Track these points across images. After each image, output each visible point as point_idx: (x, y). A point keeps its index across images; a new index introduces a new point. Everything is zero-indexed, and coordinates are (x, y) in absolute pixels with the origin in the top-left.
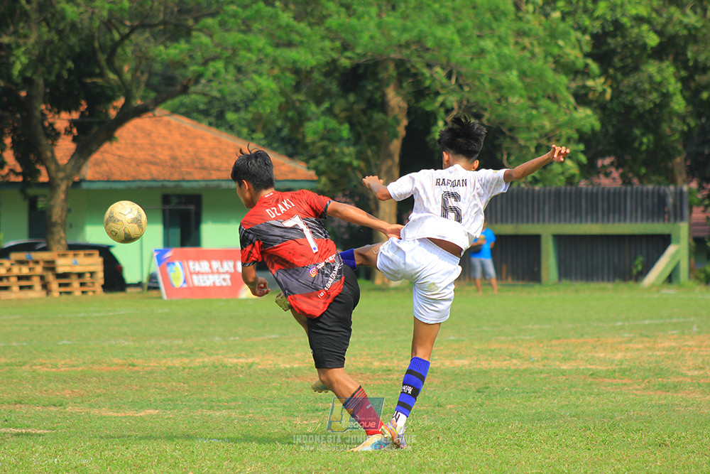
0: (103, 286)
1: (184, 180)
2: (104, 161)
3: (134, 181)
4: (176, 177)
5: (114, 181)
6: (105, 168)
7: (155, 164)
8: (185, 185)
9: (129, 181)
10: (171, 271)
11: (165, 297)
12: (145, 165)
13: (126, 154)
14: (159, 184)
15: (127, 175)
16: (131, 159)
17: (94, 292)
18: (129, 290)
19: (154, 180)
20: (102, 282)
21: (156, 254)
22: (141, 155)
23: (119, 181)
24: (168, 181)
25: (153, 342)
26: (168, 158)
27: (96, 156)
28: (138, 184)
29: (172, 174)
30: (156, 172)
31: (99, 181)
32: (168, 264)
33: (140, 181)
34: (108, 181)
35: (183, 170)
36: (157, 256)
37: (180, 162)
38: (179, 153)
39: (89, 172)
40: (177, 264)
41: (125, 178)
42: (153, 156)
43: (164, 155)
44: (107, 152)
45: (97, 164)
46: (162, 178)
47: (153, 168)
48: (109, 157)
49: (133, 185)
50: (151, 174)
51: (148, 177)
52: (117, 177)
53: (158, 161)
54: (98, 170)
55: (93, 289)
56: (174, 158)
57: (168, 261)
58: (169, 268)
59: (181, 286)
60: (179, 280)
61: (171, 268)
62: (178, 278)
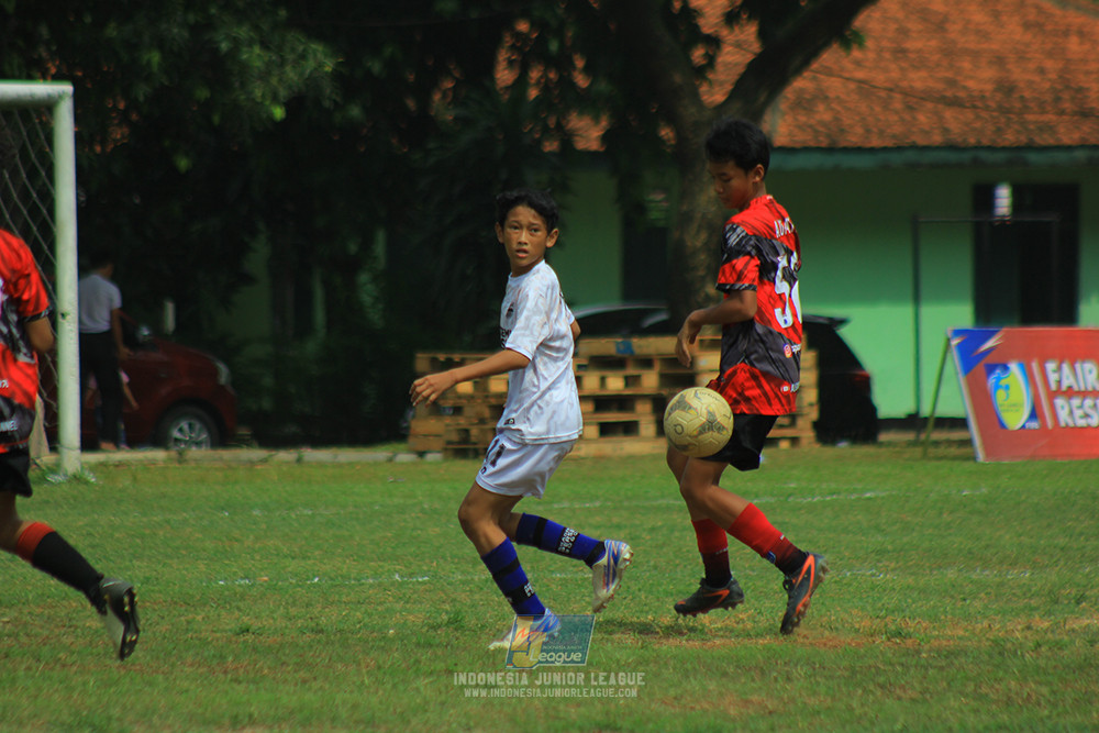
0: (816, 425)
1: (1030, 147)
2: (821, 96)
3: (899, 149)
4: (1010, 138)
5: (846, 150)
6: (823, 114)
7: (954, 103)
8: (1033, 157)
9: (885, 149)
10: (997, 387)
11: (981, 455)
12: (929, 105)
13: (880, 78)
14: (966, 157)
15: (881, 133)
16: (891, 90)
17: (794, 441)
18: (884, 437)
19: (952, 147)
20: (814, 415)
21: (955, 342)
22: (918, 80)
23: (859, 150)
24: (990, 148)
25: (951, 574)
26: (989, 87)
27: (801, 84)
28: (911, 156)
29: (999, 130)
30: (956, 124)
31: (806, 149)
33: (914, 147)
34: (831, 150)
35: (1030, 117)
36: (959, 345)
37: (1022, 97)
38: (1018, 74)
39: (780, 126)
40: (1014, 367)
41: (876, 142)
42: (952, 83)
43: (980, 79)
44: (829, 72)
45: (803, 104)
46: (972, 141)
47: (949, 114)
48: (834, 86)
49: (896, 159)
50: (946, 131)
51: (937, 139)
52: (854, 138)
53: (962, 94)
54: (803, 119)
55: (789, 433)
56: (1007, 88)
57: (989, 359)
58: (992, 380)
59: (1023, 427)
60: (1017, 411)
61: (999, 379)
62: (1014, 405)
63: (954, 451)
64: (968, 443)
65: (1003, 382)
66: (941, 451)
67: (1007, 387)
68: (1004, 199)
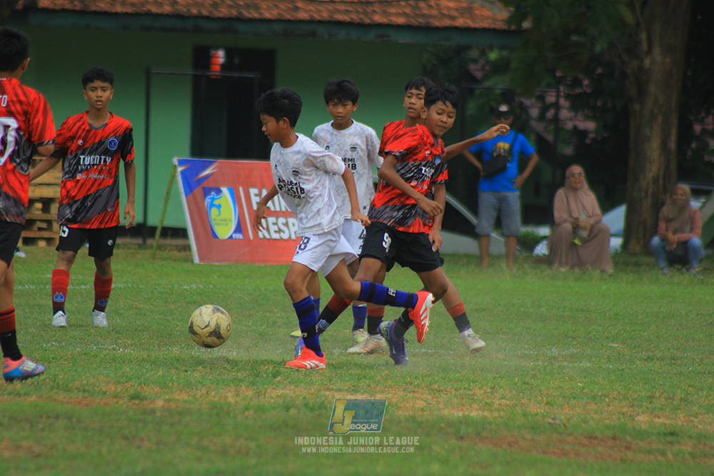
4: (223, 11)
8: (241, 28)
10: (212, 205)
11: (196, 258)
19: (179, 16)
21: (180, 169)
24: (209, 18)
32: (206, 192)
36: (183, 172)
40: (225, 190)
46: (194, 11)
55: (46, 234)
57: (206, 184)
58: (208, 200)
59: (231, 237)
60: (227, 224)
61: (213, 199)
62: (225, 220)
63: (175, 253)
64: (187, 248)
65: (216, 202)
66: (165, 254)
67: (219, 207)
68: (220, 56)
